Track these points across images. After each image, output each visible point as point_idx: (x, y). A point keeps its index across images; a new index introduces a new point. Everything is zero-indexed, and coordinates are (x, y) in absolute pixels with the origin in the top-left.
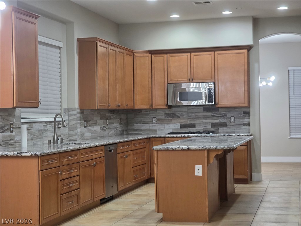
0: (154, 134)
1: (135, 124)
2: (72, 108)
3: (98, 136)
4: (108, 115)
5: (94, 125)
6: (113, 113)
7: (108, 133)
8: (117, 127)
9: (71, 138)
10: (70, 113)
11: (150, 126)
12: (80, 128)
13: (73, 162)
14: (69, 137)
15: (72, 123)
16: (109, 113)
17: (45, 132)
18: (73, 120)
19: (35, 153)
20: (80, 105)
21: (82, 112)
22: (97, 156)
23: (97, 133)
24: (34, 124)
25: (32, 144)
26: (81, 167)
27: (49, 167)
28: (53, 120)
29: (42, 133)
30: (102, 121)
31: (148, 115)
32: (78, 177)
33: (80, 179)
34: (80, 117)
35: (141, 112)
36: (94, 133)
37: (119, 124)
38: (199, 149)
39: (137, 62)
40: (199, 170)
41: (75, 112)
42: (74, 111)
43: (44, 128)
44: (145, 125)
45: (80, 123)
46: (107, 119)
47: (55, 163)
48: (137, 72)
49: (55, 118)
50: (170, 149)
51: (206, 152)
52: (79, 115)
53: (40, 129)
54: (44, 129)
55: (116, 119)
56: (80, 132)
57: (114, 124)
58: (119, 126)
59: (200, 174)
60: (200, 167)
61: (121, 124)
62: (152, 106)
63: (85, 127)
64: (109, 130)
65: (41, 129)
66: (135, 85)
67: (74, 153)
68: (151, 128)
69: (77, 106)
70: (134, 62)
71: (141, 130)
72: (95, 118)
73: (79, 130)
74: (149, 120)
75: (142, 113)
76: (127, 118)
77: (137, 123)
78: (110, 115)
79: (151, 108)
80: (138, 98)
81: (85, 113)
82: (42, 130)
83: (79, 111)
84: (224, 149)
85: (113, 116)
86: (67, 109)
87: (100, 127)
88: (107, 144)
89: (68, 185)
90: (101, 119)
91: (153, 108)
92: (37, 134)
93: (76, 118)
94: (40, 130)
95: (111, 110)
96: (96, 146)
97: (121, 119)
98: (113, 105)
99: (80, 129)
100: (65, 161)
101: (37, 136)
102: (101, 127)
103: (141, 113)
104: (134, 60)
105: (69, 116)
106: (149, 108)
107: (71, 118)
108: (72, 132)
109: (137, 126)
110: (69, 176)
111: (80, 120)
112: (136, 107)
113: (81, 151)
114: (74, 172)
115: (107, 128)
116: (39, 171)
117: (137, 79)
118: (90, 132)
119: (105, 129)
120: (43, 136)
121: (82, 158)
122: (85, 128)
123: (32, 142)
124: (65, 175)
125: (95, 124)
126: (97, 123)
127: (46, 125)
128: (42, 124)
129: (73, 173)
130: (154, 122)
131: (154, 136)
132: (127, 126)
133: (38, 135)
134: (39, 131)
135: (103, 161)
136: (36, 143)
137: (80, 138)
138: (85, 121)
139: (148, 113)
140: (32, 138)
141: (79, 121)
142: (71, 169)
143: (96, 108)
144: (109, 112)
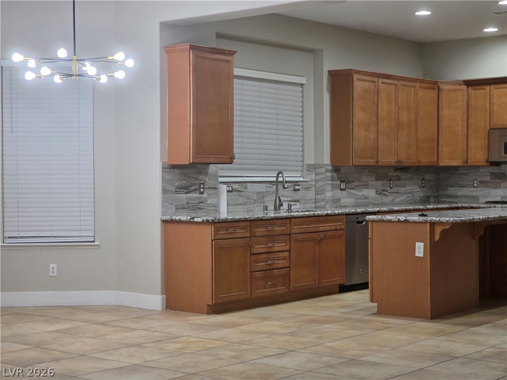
0: (472, 203)
1: (449, 188)
2: (320, 164)
3: (370, 203)
4: (392, 174)
5: (362, 188)
6: (406, 172)
7: (394, 200)
8: (414, 191)
9: (318, 204)
10: (318, 170)
11: (469, 191)
12: (332, 191)
13: (277, 233)
14: (316, 203)
15: (320, 184)
16: (397, 172)
17: (267, 196)
18: (321, 180)
20: (332, 161)
21: (336, 169)
23: (368, 199)
24: (249, 185)
25: (246, 210)
26: (292, 241)
27: (230, 236)
28: (274, 179)
29: (263, 196)
30: (380, 182)
31: (467, 174)
32: (287, 254)
33: (291, 255)
34: (332, 177)
35: (457, 170)
36: (362, 199)
37: (418, 187)
38: (419, 221)
39: (444, 98)
40: (420, 249)
41: (323, 170)
42: (322, 167)
43: (267, 190)
44: (462, 190)
45: (332, 184)
46: (391, 180)
47: (240, 233)
48: (444, 112)
49: (277, 177)
51: (428, 225)
52: (329, 174)
53: (259, 191)
54: (268, 192)
55: (412, 180)
56: (331, 196)
57: (406, 186)
58: (419, 190)
59: (421, 255)
60: (422, 244)
61: (423, 187)
62: (467, 162)
63: (342, 190)
64: (396, 195)
65: (262, 191)
66: (440, 131)
67: (279, 221)
68: (471, 194)
69: (327, 160)
70: (440, 99)
71: (456, 197)
72: (364, 178)
73: (329, 194)
74: (468, 183)
75: (459, 172)
76: (437, 179)
77: (452, 187)
78: (399, 174)
79: (465, 164)
80: (444, 150)
81: (341, 172)
82: (263, 192)
83: (330, 168)
85: (403, 175)
86: (313, 165)
87: (374, 190)
89: (266, 261)
90: (377, 179)
91: (469, 164)
92: (254, 197)
93: (324, 178)
94: (260, 192)
95: (400, 167)
97: (423, 179)
99: (333, 192)
100: (260, 231)
101: (254, 200)
102: (376, 192)
103: (456, 172)
104: (440, 95)
105: (316, 174)
106: (462, 165)
107: (318, 177)
108: (318, 197)
109: (451, 191)
110: (269, 250)
111: (332, 181)
112: (442, 164)
113: (293, 220)
114: (278, 247)
115: (389, 193)
116: (212, 240)
117: (444, 123)
118: (353, 198)
119: (387, 193)
120: (265, 200)
121: (296, 229)
122: (343, 192)
123: (246, 207)
124: (259, 248)
125: (366, 186)
126: (368, 185)
127: (271, 185)
128: (263, 185)
129: (276, 248)
130: (475, 185)
131: (464, 205)
132: (438, 191)
133: (255, 199)
134: (258, 193)
135: (343, 235)
136: (251, 208)
137: (332, 205)
138: (342, 182)
139: (467, 172)
140: (245, 202)
141: (330, 182)
142: (274, 241)
143: (351, 165)
144: (395, 170)
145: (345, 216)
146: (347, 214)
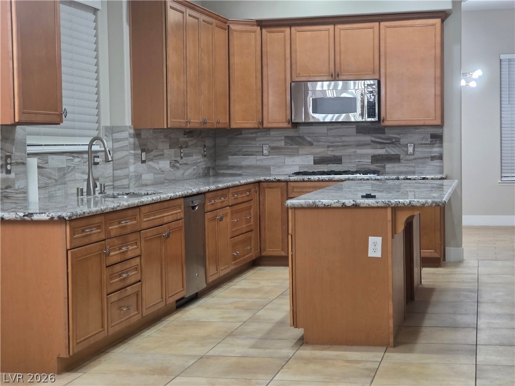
0: (266, 175)
1: (230, 157)
2: (118, 127)
3: (166, 180)
4: (183, 139)
5: (159, 159)
6: (192, 137)
7: (184, 173)
8: (199, 161)
9: (117, 183)
10: (116, 136)
11: (257, 160)
12: (135, 163)
13: (129, 230)
14: (114, 181)
15: (118, 155)
16: (185, 136)
17: (69, 173)
18: (122, 149)
19: (59, 214)
20: (133, 121)
21: (138, 134)
22: (170, 219)
23: (164, 174)
24: (50, 157)
25: (46, 195)
26: (143, 241)
27: (86, 241)
28: (86, 148)
29: (65, 174)
30: (173, 151)
31: (254, 139)
32: (138, 260)
33: (142, 262)
34: (134, 144)
35: (241, 134)
36: (160, 174)
37: (201, 156)
38: (376, 205)
39: (236, 42)
40: (375, 247)
41: (125, 135)
42: (123, 131)
43: (68, 165)
44: (248, 158)
45: (135, 155)
46: (181, 148)
47: (96, 234)
48: (236, 60)
49: (91, 145)
50: (320, 206)
51: (389, 211)
52: (132, 140)
53: (60, 166)
54: (69, 167)
55: (197, 146)
56: (134, 171)
57: (192, 156)
58: (202, 160)
59: (378, 254)
60: (379, 240)
61: (205, 156)
62: (262, 123)
63: (143, 162)
64: (186, 167)
65: (63, 166)
66: (231, 84)
67: (130, 212)
68: (259, 163)
69: (128, 122)
70: (231, 43)
71: (241, 167)
72: (161, 146)
73: (132, 168)
74: (256, 150)
75: (243, 136)
76: (215, 146)
77: (234, 155)
78: (187, 139)
79: (261, 126)
80: (236, 108)
81: (142, 137)
82: (64, 168)
83: (132, 131)
84: (426, 205)
85: (192, 141)
86: (109, 127)
87: (169, 162)
88: (189, 194)
89: (120, 275)
90: (171, 147)
91: (265, 125)
92: (55, 175)
93: (127, 146)
94: (61, 168)
95: (188, 130)
96: (169, 198)
97: (205, 146)
98: (195, 121)
99: (135, 166)
100: (114, 228)
101: (55, 180)
102: (171, 163)
103: (239, 136)
104: (230, 38)
105: (115, 141)
106: (256, 126)
107: (117, 145)
108: (118, 173)
109: (233, 160)
110: (123, 259)
111: (134, 150)
112: (234, 126)
113: (142, 208)
114: (132, 250)
115: (180, 164)
116: (67, 250)
117: (236, 73)
118: (152, 172)
119: (178, 165)
120: (67, 179)
121: (146, 221)
122: (144, 165)
123: (47, 191)
124: (115, 256)
125: (161, 156)
126: (163, 155)
127: (71, 158)
128: (64, 157)
129: (129, 252)
130: (265, 152)
132: (215, 160)
133: (57, 178)
134: (60, 169)
135: (182, 227)
136: (53, 192)
137: (135, 184)
138: (143, 151)
139: (254, 135)
140: (46, 183)
141: (133, 152)
142: (126, 243)
143: (165, 127)
144: (184, 135)
145: (183, 199)
146: (185, 197)
